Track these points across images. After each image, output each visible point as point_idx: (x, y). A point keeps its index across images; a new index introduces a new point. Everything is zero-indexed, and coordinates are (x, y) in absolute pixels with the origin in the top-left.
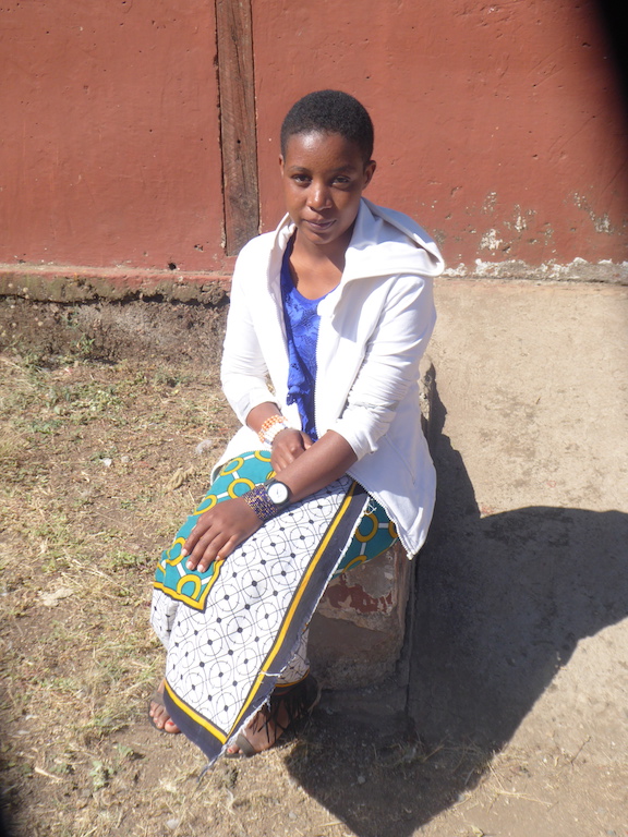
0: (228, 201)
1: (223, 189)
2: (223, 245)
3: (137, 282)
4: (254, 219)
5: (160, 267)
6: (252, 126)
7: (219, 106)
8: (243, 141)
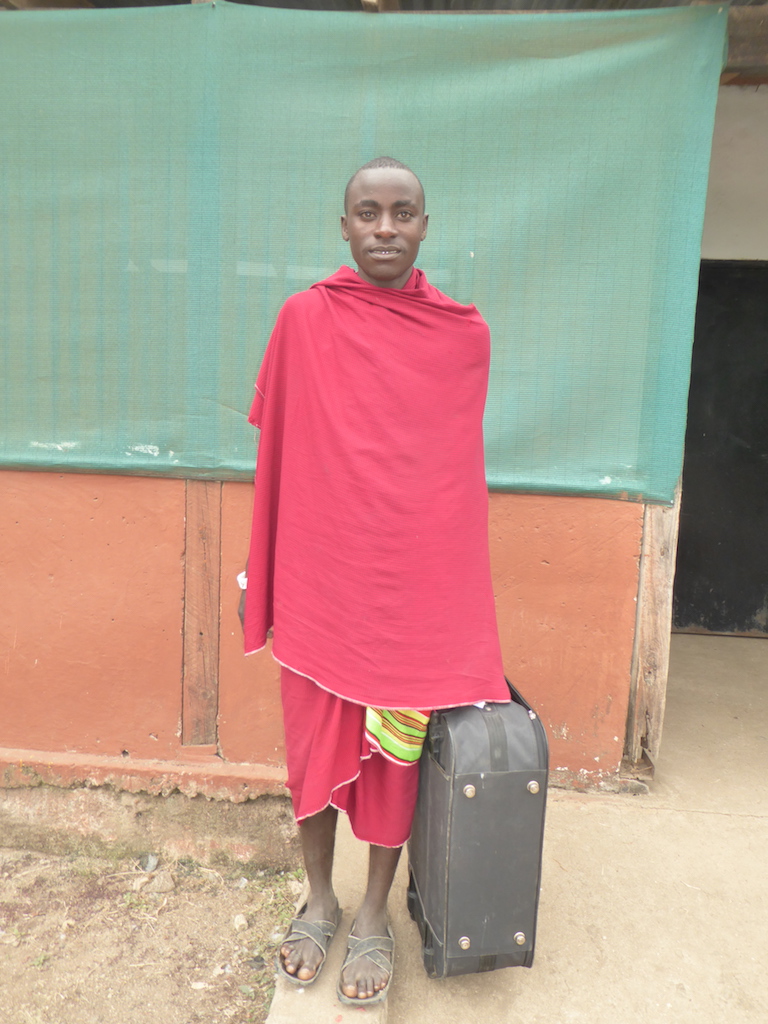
0: (186, 691)
1: (183, 679)
2: (179, 734)
3: (84, 772)
4: (213, 710)
5: (112, 754)
6: (216, 620)
7: (184, 598)
8: (205, 634)
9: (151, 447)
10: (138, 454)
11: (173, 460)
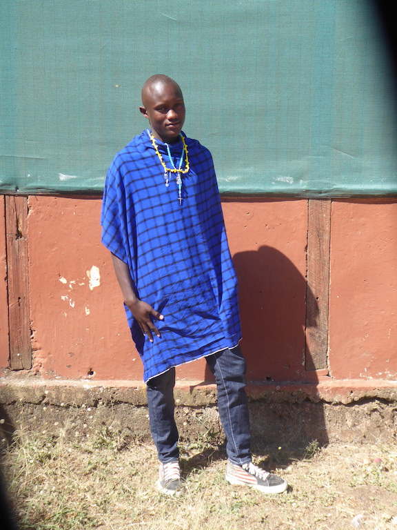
0: (308, 336)
2: (303, 364)
4: (324, 347)
5: (261, 380)
6: (327, 289)
7: (306, 276)
8: (321, 298)
9: (288, 178)
10: (279, 183)
11: (302, 185)
